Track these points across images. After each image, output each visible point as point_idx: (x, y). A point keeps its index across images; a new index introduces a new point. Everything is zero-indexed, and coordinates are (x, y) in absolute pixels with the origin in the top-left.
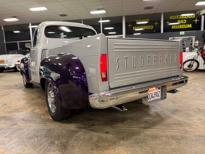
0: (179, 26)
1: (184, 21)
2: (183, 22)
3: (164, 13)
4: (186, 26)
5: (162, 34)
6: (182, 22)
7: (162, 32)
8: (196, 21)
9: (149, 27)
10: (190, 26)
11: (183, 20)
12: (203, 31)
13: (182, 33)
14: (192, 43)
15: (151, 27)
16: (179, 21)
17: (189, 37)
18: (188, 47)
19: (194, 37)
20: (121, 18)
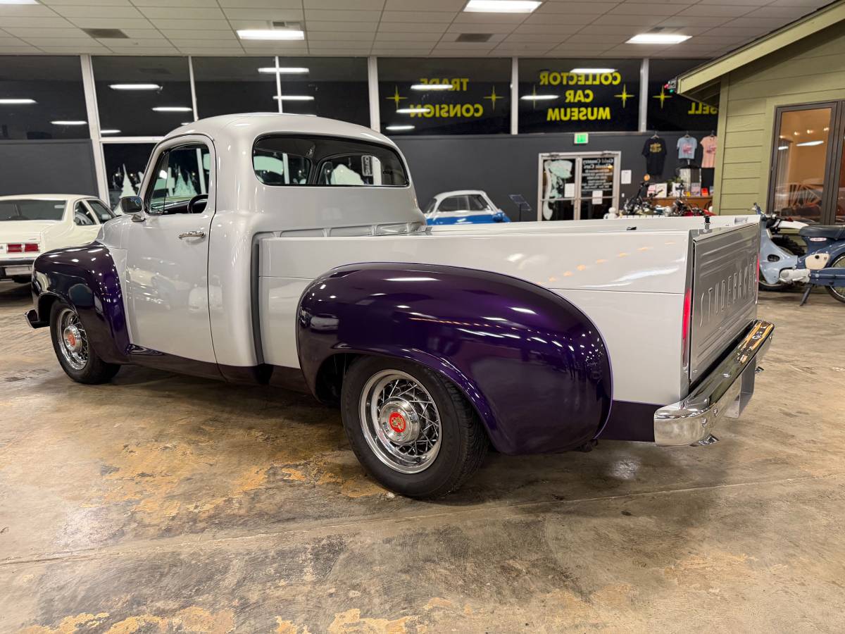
0: (571, 112)
1: (587, 96)
2: (583, 99)
3: (522, 61)
4: (592, 114)
5: (515, 137)
6: (580, 97)
7: (515, 130)
8: (624, 96)
9: (468, 111)
10: (605, 113)
11: (583, 92)
12: (644, 135)
13: (581, 137)
14: (611, 174)
15: (477, 110)
16: (570, 94)
17: (603, 155)
18: (598, 188)
19: (619, 153)
20: (362, 63)
